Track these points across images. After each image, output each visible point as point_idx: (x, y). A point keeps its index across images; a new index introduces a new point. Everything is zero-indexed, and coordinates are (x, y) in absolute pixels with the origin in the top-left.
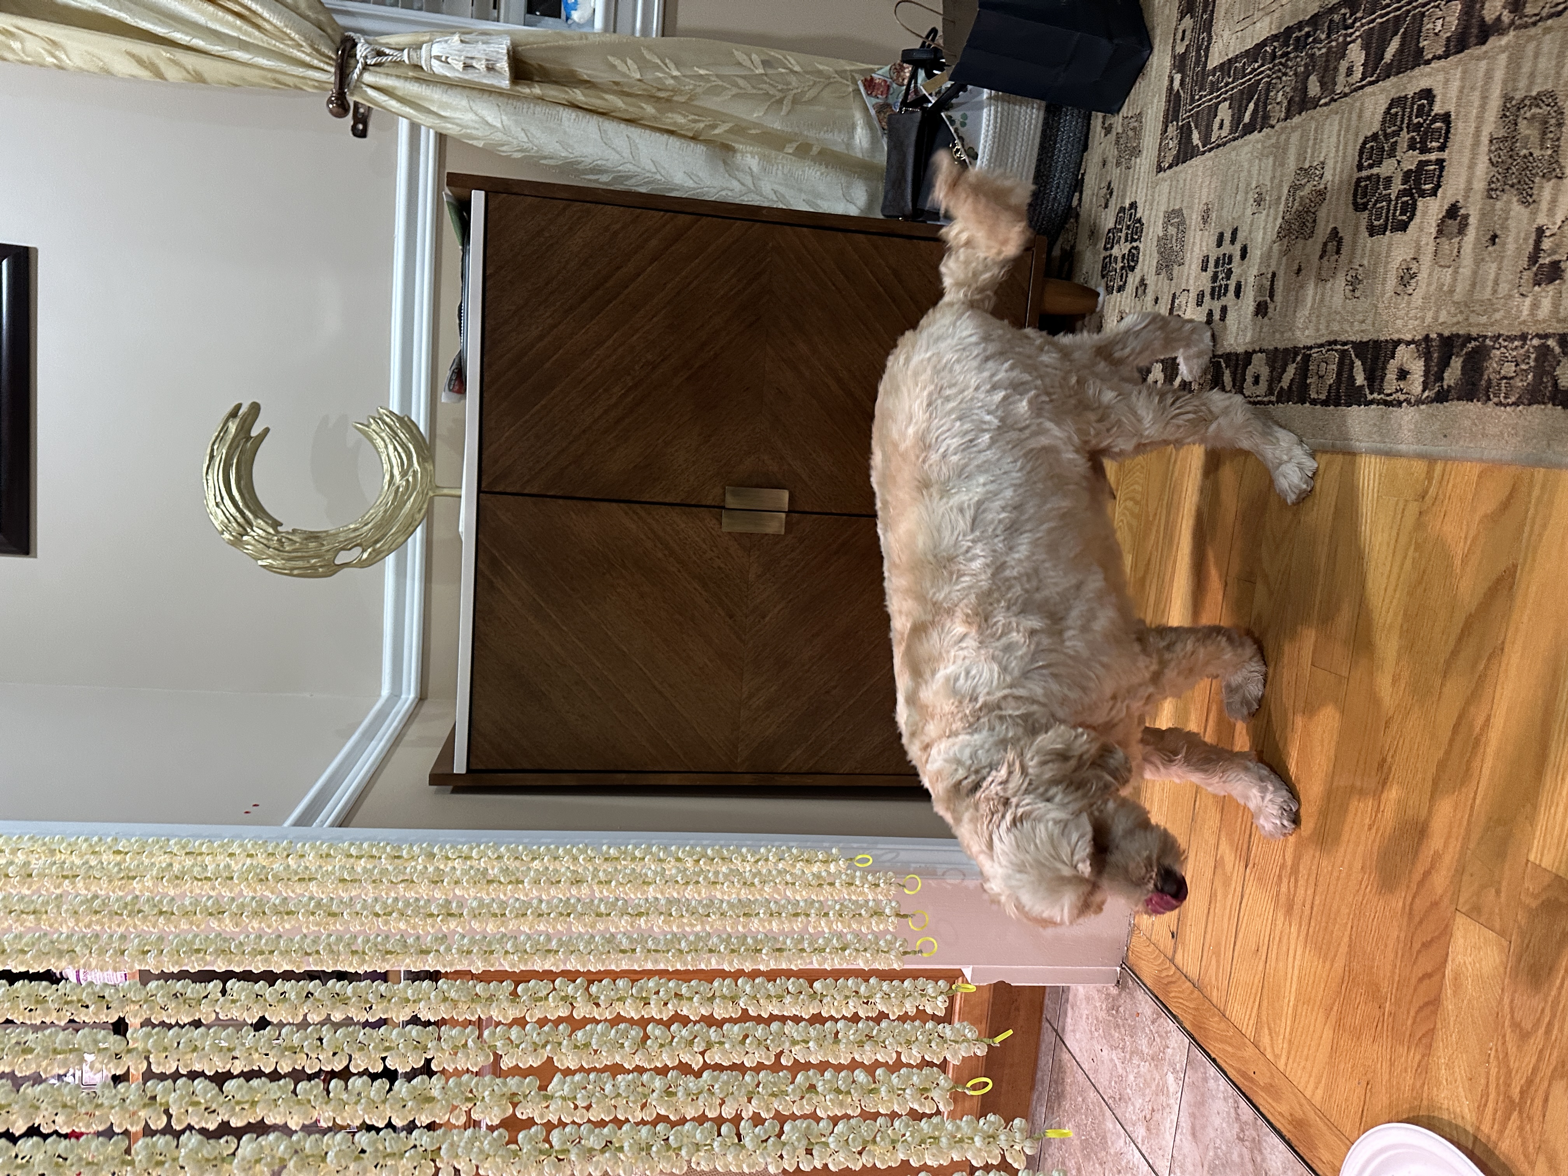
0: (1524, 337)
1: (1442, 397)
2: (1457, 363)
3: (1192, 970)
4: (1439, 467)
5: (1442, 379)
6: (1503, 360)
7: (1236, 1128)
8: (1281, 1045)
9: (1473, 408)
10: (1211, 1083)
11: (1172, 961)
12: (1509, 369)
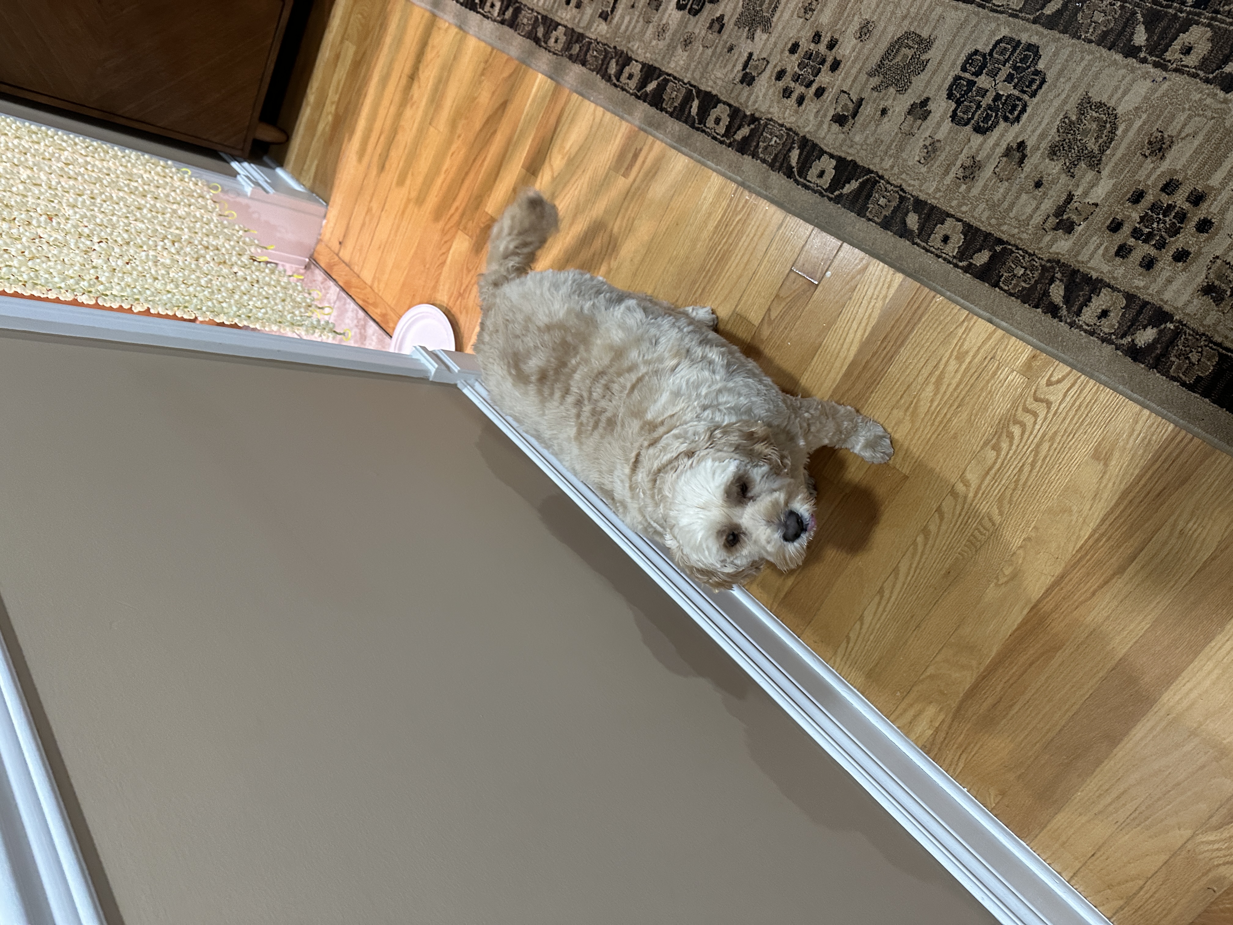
0: (532, 10)
1: (502, 22)
2: (511, 10)
3: (347, 259)
4: (495, 51)
5: (504, 14)
6: (524, 16)
7: (355, 322)
8: (382, 286)
9: (511, 31)
10: (347, 306)
11: (337, 255)
12: (525, 21)
